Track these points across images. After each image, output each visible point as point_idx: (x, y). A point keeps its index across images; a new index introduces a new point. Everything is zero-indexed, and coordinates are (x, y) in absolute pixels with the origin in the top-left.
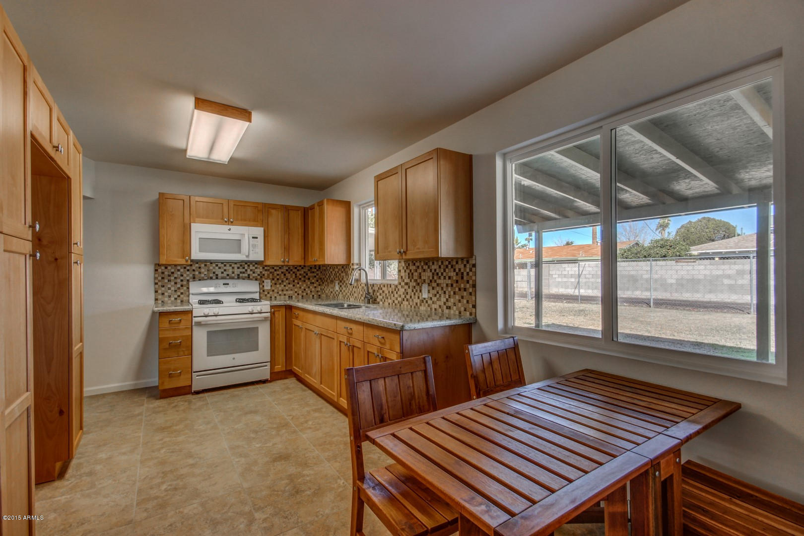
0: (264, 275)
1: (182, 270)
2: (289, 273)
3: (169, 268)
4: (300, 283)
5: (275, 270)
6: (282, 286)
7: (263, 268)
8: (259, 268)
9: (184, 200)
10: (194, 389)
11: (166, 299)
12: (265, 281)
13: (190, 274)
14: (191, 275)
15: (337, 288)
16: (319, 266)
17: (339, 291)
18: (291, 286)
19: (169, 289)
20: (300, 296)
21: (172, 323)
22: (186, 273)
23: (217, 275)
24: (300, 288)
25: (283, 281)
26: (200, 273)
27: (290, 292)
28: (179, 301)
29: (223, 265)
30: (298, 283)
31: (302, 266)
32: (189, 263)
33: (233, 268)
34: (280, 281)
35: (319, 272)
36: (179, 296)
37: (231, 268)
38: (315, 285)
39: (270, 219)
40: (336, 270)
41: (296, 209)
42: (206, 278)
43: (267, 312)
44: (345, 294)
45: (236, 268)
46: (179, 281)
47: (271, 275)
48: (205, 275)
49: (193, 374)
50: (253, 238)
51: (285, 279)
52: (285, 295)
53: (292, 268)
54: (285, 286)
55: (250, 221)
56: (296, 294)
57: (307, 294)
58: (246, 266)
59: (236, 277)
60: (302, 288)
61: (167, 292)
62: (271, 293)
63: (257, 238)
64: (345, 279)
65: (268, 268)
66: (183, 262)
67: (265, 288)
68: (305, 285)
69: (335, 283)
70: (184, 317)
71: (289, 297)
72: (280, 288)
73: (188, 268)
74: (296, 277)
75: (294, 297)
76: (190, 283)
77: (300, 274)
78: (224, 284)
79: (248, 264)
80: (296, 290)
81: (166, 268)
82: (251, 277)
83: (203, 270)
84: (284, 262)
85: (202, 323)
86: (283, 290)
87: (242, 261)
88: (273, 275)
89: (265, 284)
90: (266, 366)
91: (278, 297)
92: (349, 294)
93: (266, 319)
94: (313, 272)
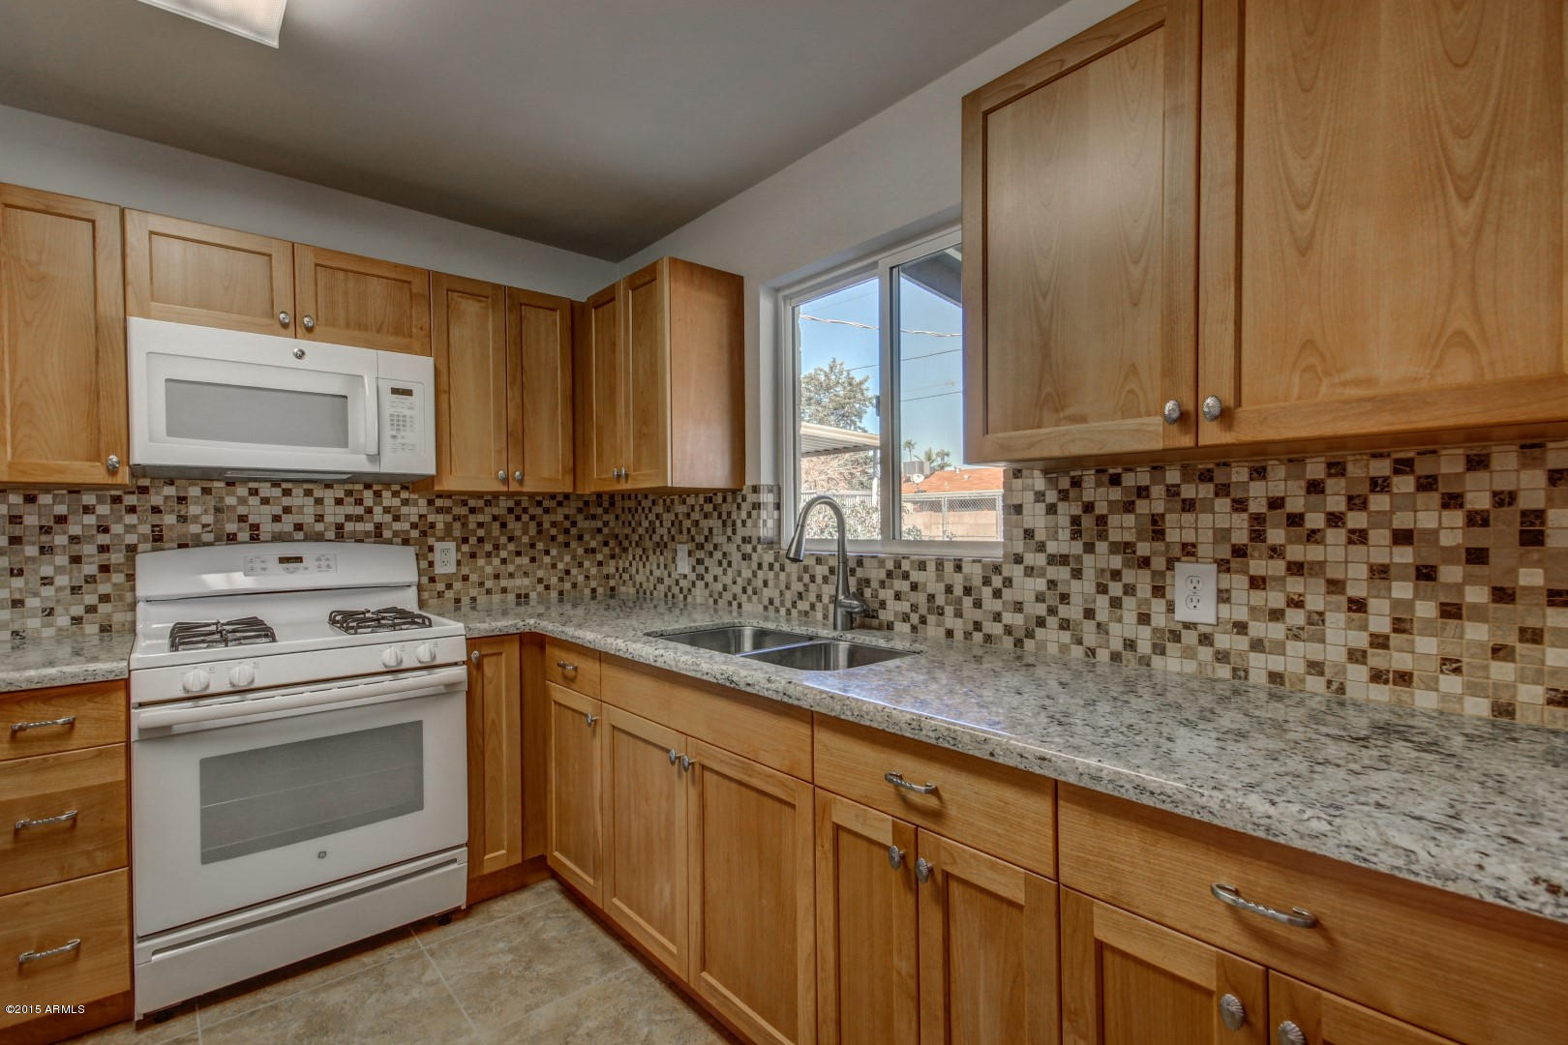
0: (432, 526)
1: (104, 509)
2: (518, 518)
3: (45, 499)
4: (554, 552)
5: (473, 511)
6: (496, 561)
7: (430, 502)
8: (416, 504)
9: (93, 222)
10: (142, 1007)
11: (33, 623)
12: (438, 546)
13: (141, 521)
14: (145, 529)
15: (684, 566)
16: (612, 496)
17: (692, 576)
18: (525, 560)
19: (47, 581)
20: (554, 594)
21: (30, 740)
22: (119, 520)
23: (255, 527)
24: (554, 566)
25: (496, 547)
26: (183, 519)
27: (521, 583)
28: (91, 629)
29: (277, 492)
30: (547, 552)
31: (560, 498)
32: (124, 477)
33: (319, 501)
34: (488, 547)
35: (611, 517)
36: (91, 609)
37: (310, 501)
38: (599, 557)
39: (456, 333)
40: (681, 509)
41: (549, 303)
42: (208, 537)
43: (456, 664)
44: (719, 587)
45: (329, 501)
46: (88, 549)
47: (457, 525)
48: (204, 526)
49: (138, 946)
50: (395, 391)
51: (503, 540)
52: (504, 590)
53: (525, 504)
54: (504, 561)
55: (379, 331)
56: (540, 588)
57: (574, 585)
58: (368, 495)
59: (331, 535)
60: (560, 566)
61: (36, 594)
62: (457, 585)
63: (408, 393)
64: (719, 539)
65: (448, 503)
66: (97, 474)
67: (439, 570)
68: (567, 558)
69: (675, 551)
70: (89, 709)
71: (519, 596)
72: (489, 570)
73: (131, 500)
74: (540, 532)
75: (533, 595)
76: (139, 558)
77: (554, 524)
78: (283, 560)
79: (376, 487)
80: (540, 573)
81: (30, 499)
82: (387, 534)
83: (194, 510)
84: (506, 481)
85: (176, 729)
86: (497, 577)
87: (355, 477)
88: (464, 525)
89: (437, 556)
90: (454, 861)
91: (482, 599)
92: (738, 589)
93: (450, 688)
94: (594, 517)
